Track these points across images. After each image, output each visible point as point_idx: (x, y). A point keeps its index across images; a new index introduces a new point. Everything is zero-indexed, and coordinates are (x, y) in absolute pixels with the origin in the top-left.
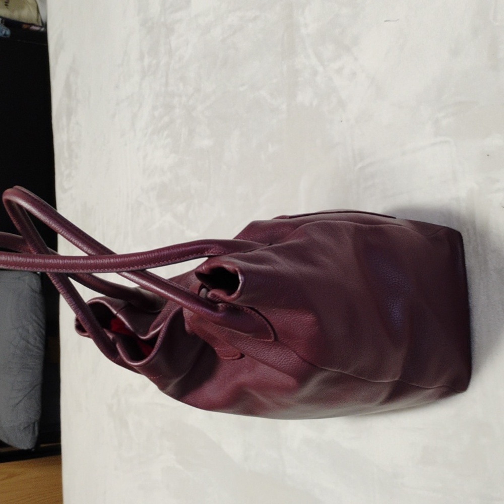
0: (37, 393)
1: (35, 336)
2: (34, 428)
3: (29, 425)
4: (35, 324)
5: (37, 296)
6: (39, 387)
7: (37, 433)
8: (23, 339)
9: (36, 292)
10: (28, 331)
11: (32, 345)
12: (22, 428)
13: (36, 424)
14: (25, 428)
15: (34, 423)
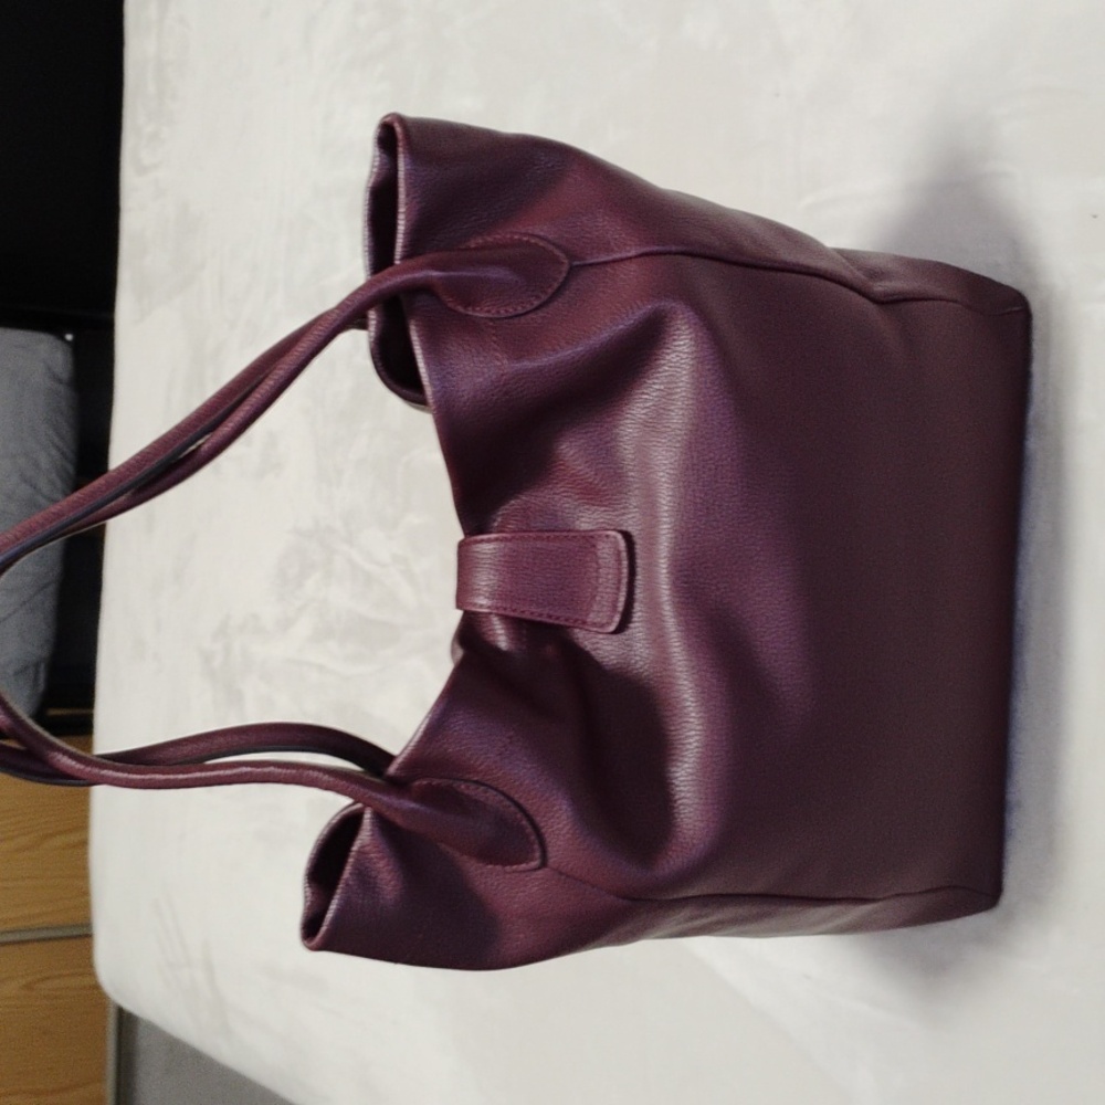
0: (48, 602)
1: (54, 476)
2: (37, 673)
3: (26, 668)
4: (54, 452)
5: (62, 389)
6: (52, 589)
7: (42, 686)
8: (25, 481)
9: (60, 381)
10: (36, 465)
11: (44, 497)
12: (10, 671)
13: (42, 666)
14: (16, 674)
15: (37, 665)
